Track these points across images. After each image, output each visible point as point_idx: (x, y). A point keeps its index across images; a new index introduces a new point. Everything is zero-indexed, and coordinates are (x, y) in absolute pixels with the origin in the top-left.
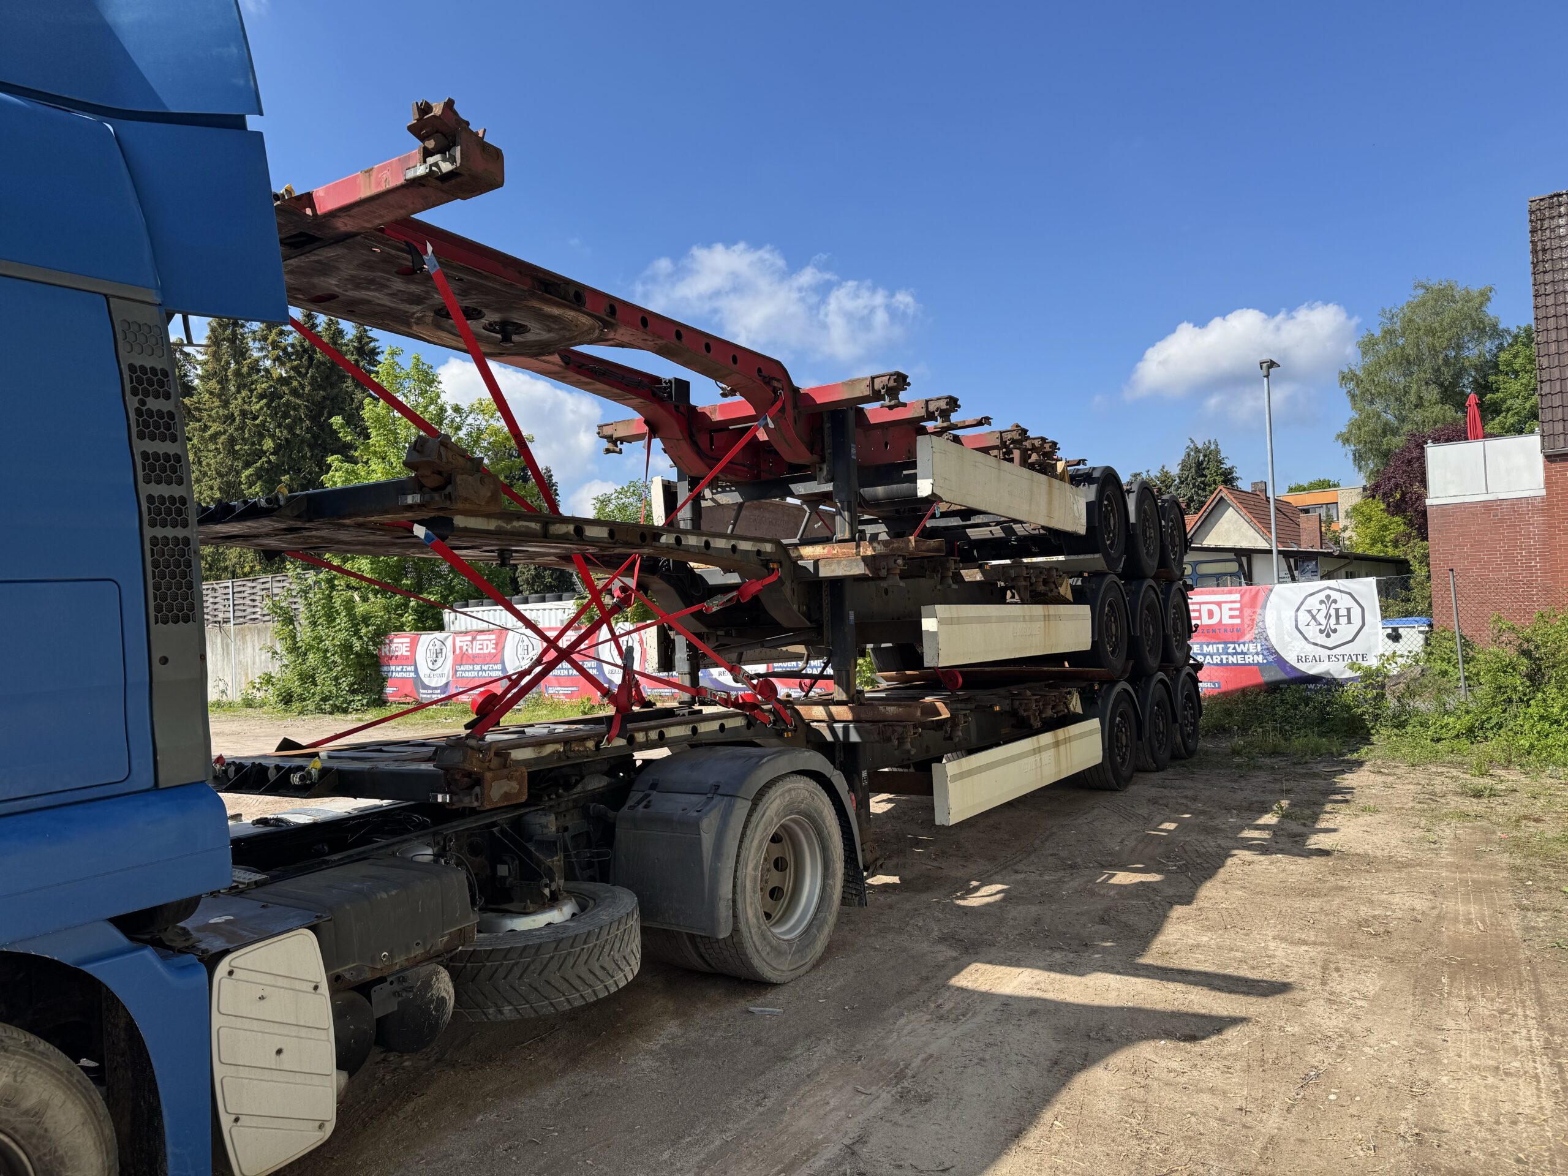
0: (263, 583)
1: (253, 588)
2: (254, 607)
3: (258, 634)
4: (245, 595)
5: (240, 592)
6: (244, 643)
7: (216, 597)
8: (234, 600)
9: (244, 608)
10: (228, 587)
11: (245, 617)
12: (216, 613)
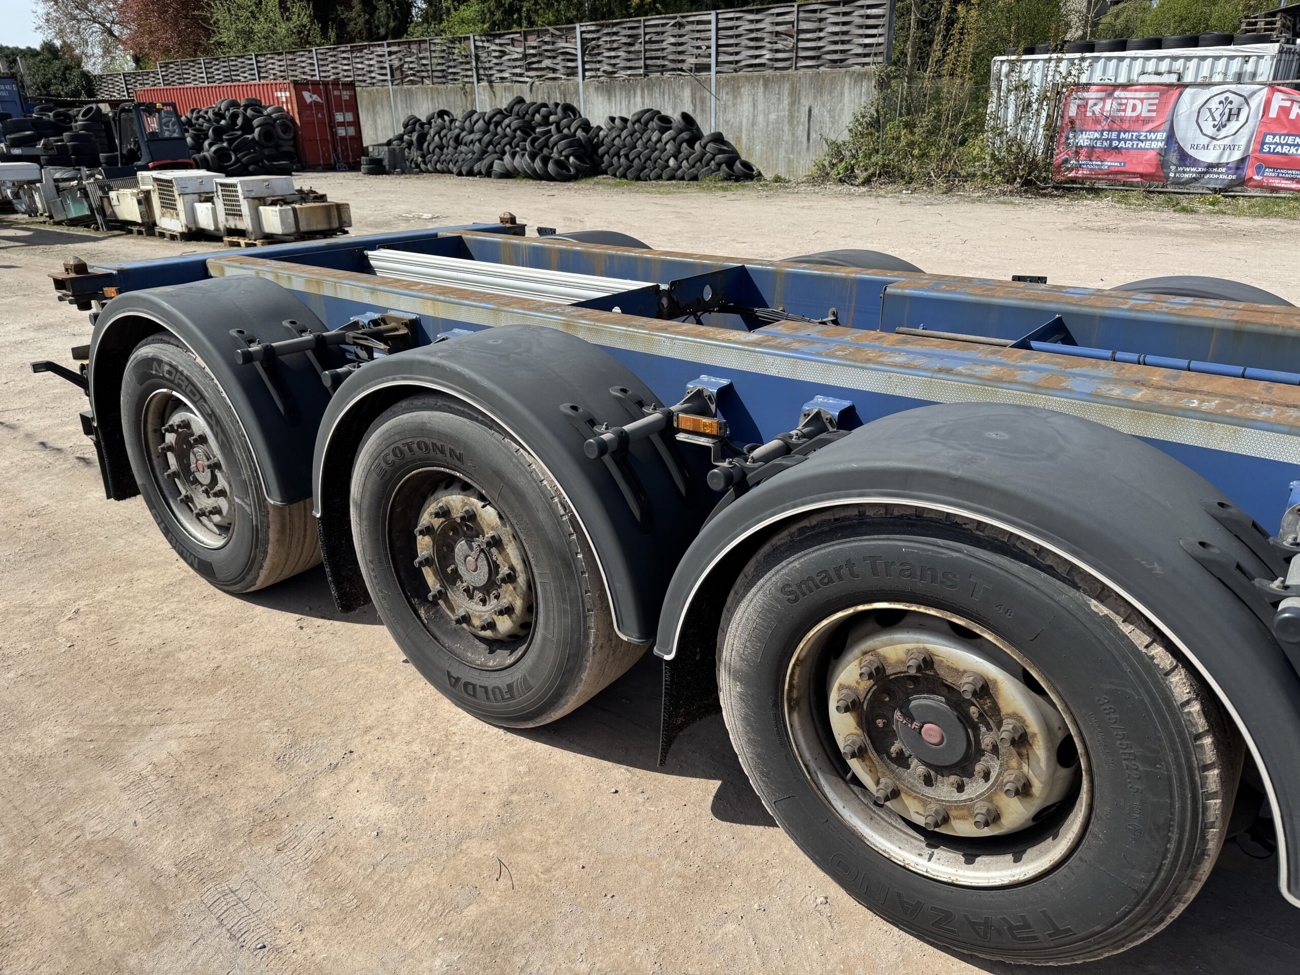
0: (778, 15)
1: (758, 21)
2: (757, 48)
3: (766, 85)
4: (740, 30)
5: (731, 28)
6: (735, 98)
7: (681, 36)
8: (717, 39)
9: (737, 49)
10: (709, 22)
11: (737, 62)
12: (681, 57)
